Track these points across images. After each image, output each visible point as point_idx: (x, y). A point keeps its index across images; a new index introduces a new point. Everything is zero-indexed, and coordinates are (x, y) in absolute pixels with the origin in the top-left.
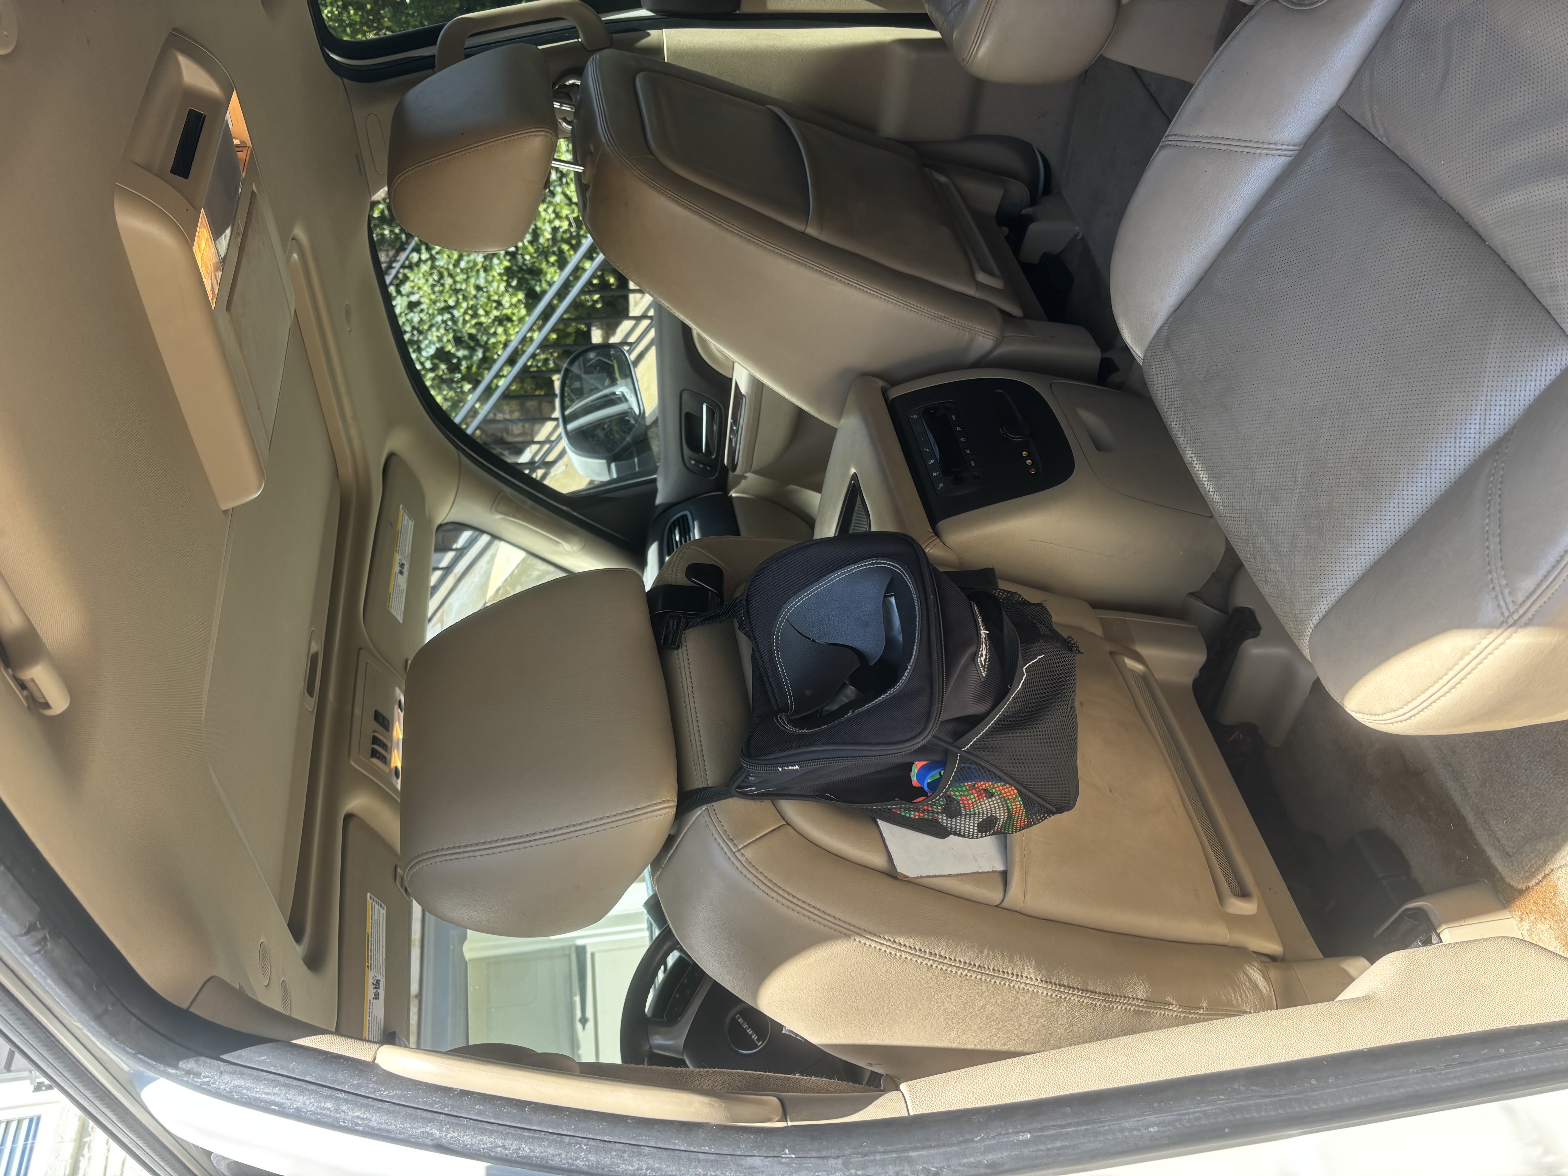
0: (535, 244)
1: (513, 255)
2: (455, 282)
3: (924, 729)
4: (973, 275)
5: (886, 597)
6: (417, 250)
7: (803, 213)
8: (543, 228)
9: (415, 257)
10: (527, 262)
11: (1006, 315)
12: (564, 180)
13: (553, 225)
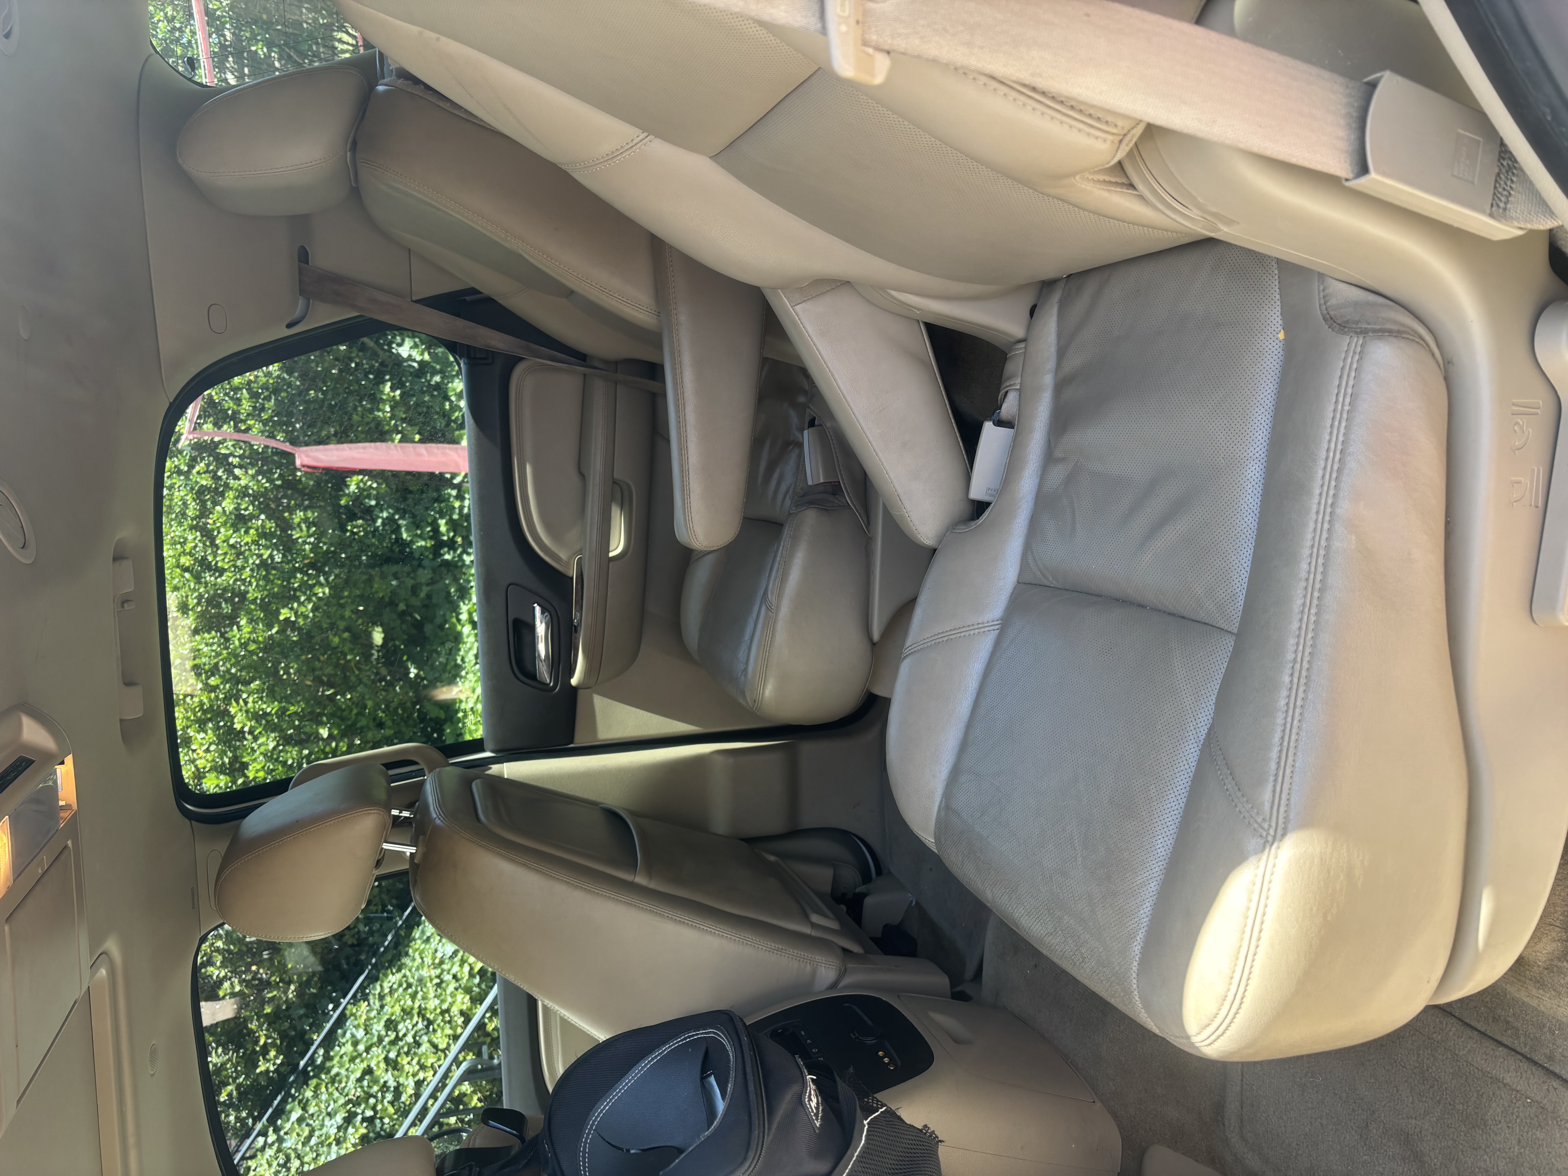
0: (396, 1103)
1: (370, 1121)
2: (302, 1164)
3: (745, 1159)
4: (807, 917)
5: (704, 1078)
6: (264, 1133)
7: (632, 866)
8: (406, 1083)
9: (261, 1140)
10: (386, 1126)
11: (845, 950)
12: (431, 1027)
13: (416, 1079)
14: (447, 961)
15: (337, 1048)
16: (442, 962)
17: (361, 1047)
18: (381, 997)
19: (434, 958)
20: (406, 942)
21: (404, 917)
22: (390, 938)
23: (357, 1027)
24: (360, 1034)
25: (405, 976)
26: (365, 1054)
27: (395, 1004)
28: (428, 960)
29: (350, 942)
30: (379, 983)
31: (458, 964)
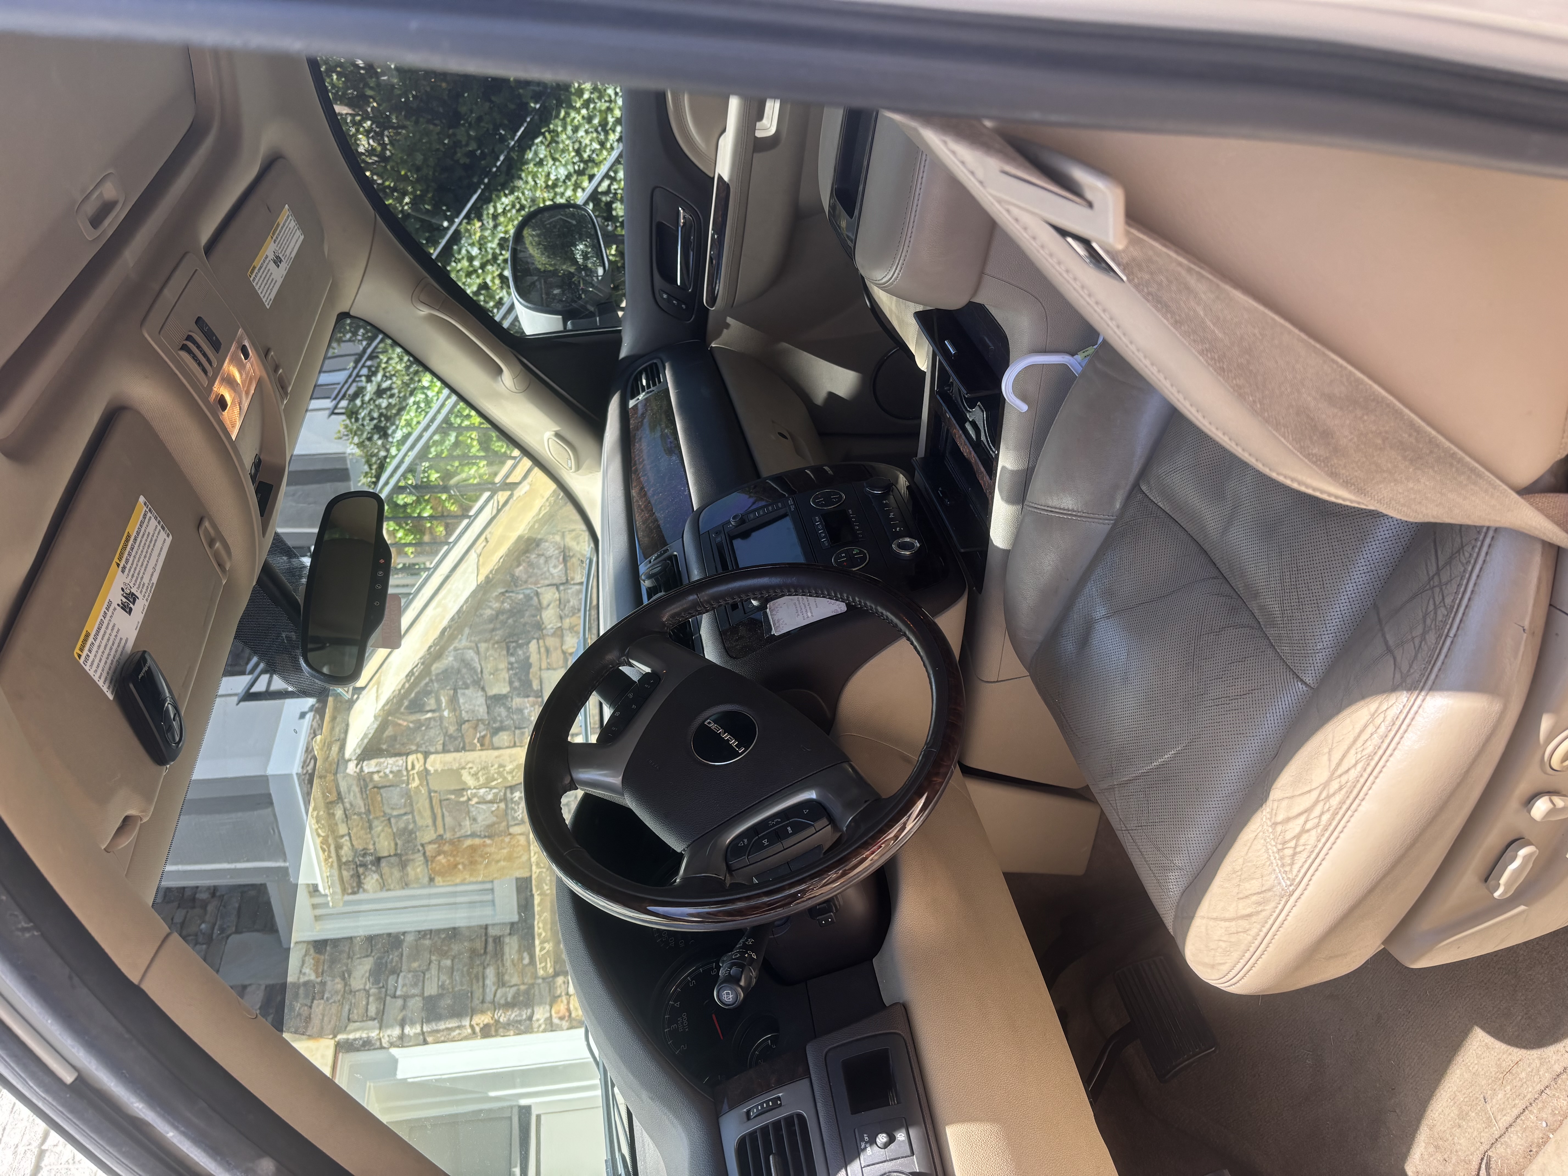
14: (560, 184)
15: (453, 264)
16: (555, 185)
17: (477, 263)
18: (495, 217)
19: (546, 182)
20: (519, 165)
21: (516, 138)
22: (502, 158)
23: (472, 245)
24: (475, 251)
25: (518, 198)
26: (480, 271)
27: (508, 223)
28: (541, 182)
29: (462, 161)
30: (492, 204)
31: (572, 188)
